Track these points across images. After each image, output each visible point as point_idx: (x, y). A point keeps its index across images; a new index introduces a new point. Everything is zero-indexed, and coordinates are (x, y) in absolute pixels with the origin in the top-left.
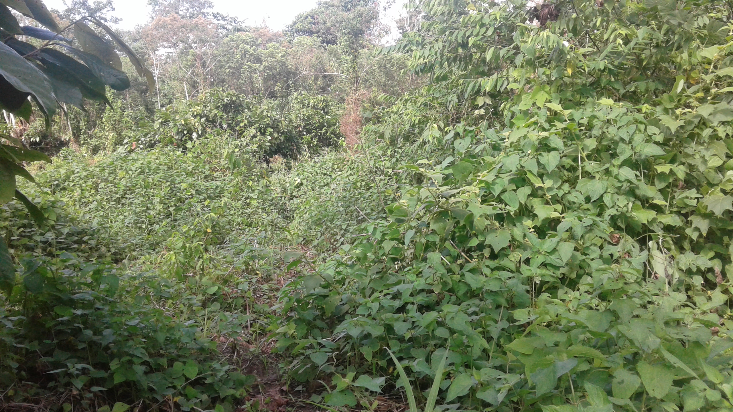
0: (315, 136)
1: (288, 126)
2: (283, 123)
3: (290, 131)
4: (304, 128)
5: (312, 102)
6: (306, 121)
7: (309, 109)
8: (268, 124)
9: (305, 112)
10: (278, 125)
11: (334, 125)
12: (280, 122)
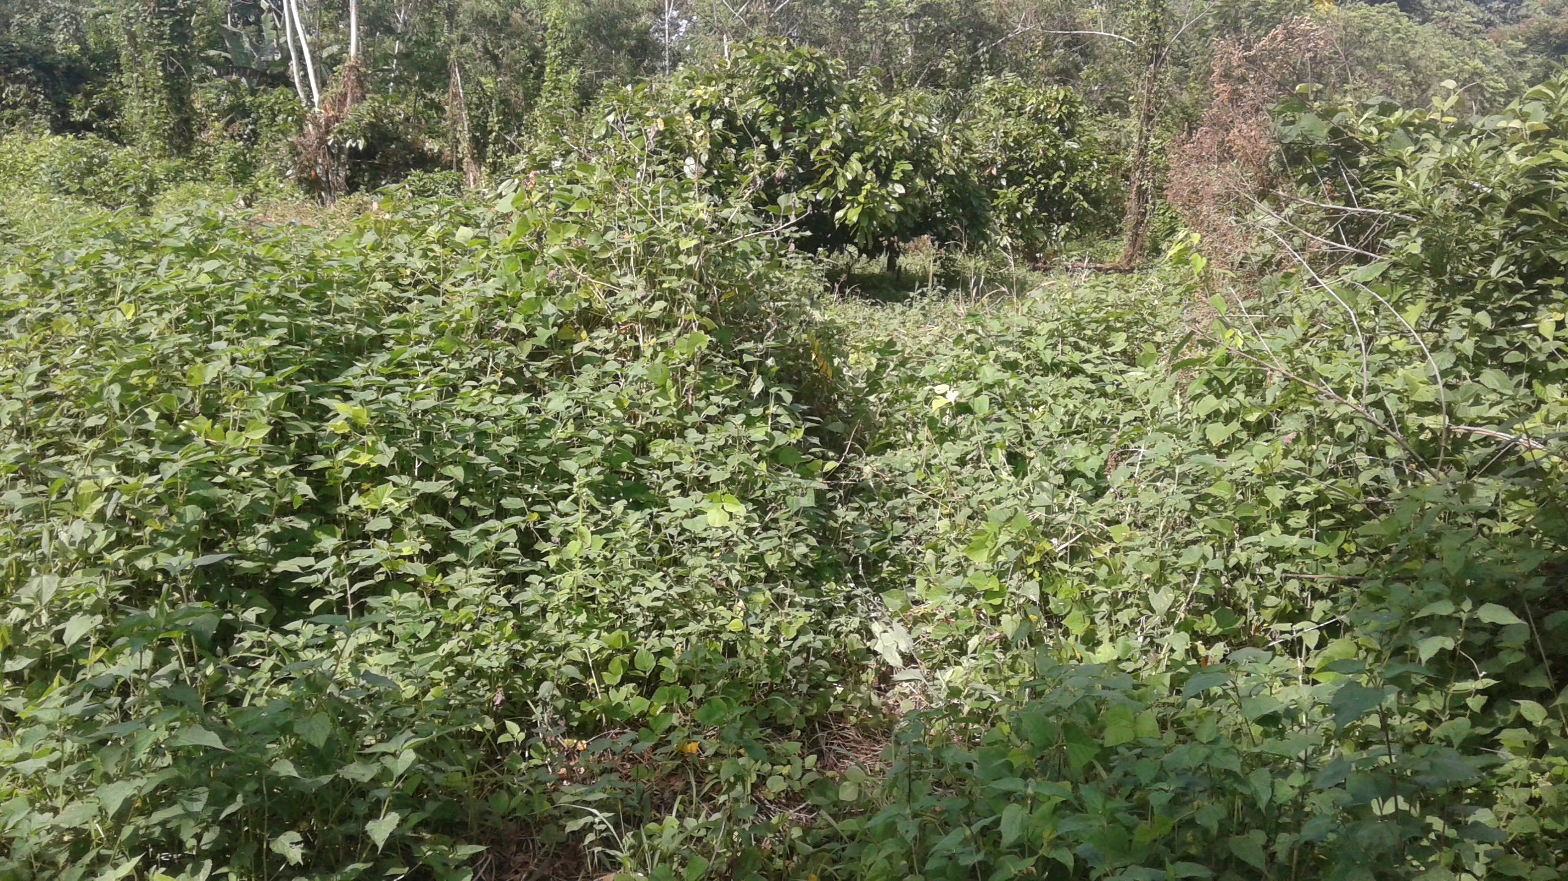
0: (1028, 194)
1: (959, 161)
2: (946, 149)
3: (963, 176)
4: (1004, 169)
5: (1032, 102)
6: (1011, 149)
7: (1023, 119)
8: (903, 149)
9: (1010, 127)
10: (930, 156)
11: (1086, 169)
12: (938, 146)
